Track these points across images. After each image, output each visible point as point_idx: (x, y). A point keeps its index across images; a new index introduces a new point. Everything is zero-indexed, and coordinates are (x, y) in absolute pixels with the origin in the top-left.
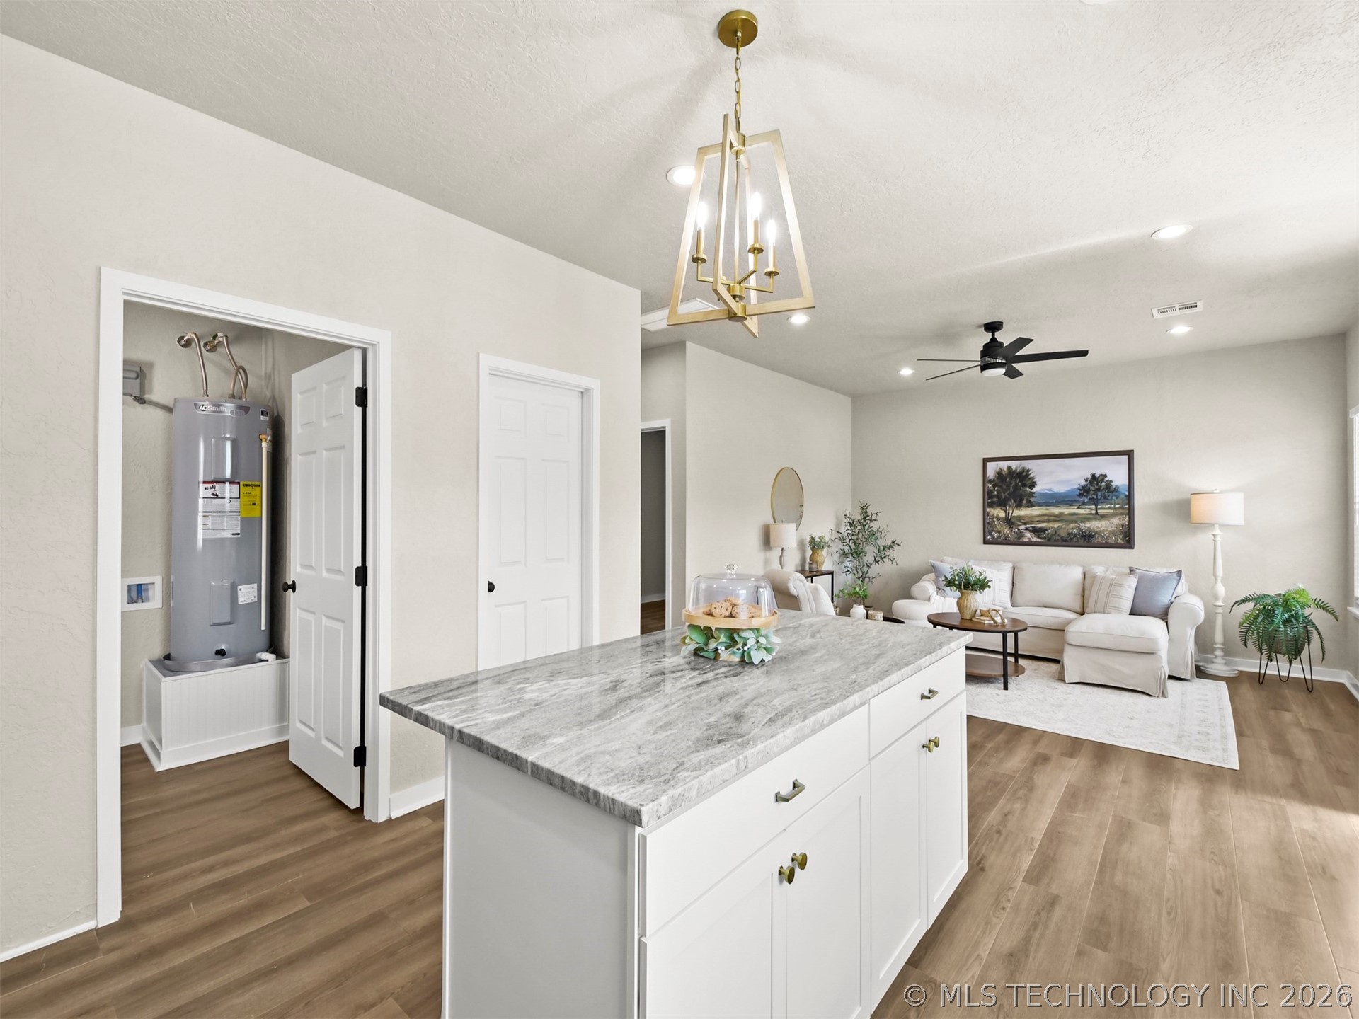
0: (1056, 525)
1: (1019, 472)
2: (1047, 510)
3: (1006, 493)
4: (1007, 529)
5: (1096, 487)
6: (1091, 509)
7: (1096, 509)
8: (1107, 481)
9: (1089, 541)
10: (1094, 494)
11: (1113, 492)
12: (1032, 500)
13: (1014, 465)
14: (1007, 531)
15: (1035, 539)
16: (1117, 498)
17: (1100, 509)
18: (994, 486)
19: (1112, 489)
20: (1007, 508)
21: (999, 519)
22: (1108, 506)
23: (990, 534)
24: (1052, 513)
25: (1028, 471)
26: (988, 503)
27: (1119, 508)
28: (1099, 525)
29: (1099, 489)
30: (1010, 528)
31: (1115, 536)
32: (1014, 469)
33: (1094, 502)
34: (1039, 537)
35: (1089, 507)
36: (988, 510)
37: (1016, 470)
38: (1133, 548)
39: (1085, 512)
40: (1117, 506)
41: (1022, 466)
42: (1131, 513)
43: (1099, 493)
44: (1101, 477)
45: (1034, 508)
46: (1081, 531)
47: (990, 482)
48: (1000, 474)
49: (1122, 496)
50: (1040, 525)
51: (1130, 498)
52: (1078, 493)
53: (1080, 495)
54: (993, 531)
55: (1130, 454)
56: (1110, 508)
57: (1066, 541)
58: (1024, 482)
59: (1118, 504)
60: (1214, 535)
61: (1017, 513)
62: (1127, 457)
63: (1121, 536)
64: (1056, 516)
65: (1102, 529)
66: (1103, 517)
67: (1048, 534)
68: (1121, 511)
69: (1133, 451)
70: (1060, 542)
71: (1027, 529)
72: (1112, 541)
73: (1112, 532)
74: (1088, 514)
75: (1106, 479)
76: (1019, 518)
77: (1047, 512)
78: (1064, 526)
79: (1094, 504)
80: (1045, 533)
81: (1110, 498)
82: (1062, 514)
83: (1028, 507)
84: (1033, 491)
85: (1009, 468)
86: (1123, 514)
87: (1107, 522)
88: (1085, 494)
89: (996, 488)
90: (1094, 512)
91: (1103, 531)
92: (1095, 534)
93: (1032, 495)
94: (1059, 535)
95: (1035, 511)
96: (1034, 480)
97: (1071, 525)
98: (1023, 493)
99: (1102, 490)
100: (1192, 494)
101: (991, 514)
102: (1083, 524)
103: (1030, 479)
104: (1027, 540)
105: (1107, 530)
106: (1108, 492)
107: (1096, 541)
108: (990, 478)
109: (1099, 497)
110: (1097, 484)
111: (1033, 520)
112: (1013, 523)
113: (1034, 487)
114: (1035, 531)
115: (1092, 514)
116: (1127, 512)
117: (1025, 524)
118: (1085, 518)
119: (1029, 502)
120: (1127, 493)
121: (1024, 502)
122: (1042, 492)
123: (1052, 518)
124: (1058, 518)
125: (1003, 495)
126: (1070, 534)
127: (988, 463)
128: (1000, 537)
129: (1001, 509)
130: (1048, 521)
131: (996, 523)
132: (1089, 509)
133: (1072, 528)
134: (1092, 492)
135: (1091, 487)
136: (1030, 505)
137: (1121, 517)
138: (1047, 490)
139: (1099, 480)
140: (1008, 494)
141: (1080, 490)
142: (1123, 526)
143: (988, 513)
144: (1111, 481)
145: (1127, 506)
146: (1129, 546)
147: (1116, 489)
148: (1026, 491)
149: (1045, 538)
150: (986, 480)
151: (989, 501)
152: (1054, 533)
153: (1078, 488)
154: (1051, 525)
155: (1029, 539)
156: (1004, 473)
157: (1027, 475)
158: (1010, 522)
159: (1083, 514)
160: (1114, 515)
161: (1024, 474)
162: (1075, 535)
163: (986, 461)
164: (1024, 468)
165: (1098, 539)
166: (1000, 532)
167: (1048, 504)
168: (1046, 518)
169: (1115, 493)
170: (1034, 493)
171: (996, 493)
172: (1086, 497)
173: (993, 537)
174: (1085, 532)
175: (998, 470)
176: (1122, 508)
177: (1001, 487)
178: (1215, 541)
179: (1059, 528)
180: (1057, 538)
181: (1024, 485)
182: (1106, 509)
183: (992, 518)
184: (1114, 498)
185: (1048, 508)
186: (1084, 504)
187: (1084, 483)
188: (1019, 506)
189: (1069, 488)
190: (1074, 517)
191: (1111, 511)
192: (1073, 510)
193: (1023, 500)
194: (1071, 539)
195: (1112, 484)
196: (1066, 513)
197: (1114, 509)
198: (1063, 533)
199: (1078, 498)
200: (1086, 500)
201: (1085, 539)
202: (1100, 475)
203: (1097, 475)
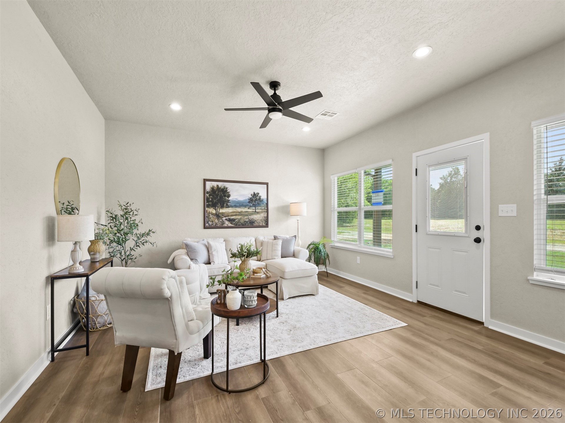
0: (239, 217)
1: (222, 189)
2: (235, 209)
3: (216, 200)
4: (216, 220)
5: (255, 199)
6: (253, 209)
7: (255, 209)
8: (259, 196)
9: (252, 225)
10: (254, 202)
11: (261, 201)
12: (229, 204)
13: (220, 184)
14: (216, 221)
15: (230, 225)
16: (263, 204)
17: (257, 209)
18: (210, 195)
19: (261, 200)
20: (217, 208)
21: (212, 214)
22: (259, 208)
23: (208, 223)
24: (237, 211)
25: (227, 188)
26: (207, 205)
27: (263, 209)
28: (256, 217)
29: (256, 200)
30: (218, 219)
31: (262, 222)
32: (220, 187)
33: (255, 206)
34: (232, 224)
35: (253, 208)
36: (207, 209)
37: (221, 187)
38: (268, 227)
39: (251, 211)
40: (263, 208)
41: (224, 185)
43: (256, 202)
44: (257, 194)
45: (229, 208)
46: (249, 220)
47: (208, 193)
48: (213, 188)
49: (265, 203)
50: (232, 217)
51: (267, 204)
52: (248, 201)
53: (249, 202)
54: (209, 221)
55: (267, 184)
56: (260, 209)
57: (243, 225)
58: (225, 194)
59: (263, 207)
60: (298, 220)
61: (222, 211)
62: (266, 185)
63: (264, 222)
64: (239, 213)
65: (257, 219)
66: (258, 213)
67: (236, 222)
68: (264, 210)
70: (241, 226)
71: (226, 219)
72: (261, 224)
73: (261, 220)
74: (252, 212)
75: (259, 195)
76: (223, 214)
77: (235, 210)
78: (242, 218)
79: (254, 207)
80: (234, 221)
81: (260, 204)
82: (242, 212)
83: (227, 208)
84: (229, 199)
85: (218, 186)
86: (265, 212)
87: (259, 215)
88: (251, 202)
89: (211, 197)
90: (254, 211)
91: (258, 220)
92: (255, 221)
93: (228, 201)
94: (240, 222)
95: (230, 210)
96: (230, 194)
97: (246, 217)
98: (224, 200)
99: (257, 200)
100: (290, 203)
101: (208, 211)
102: (250, 216)
103: (228, 192)
104: (226, 225)
105: (259, 219)
106: (260, 201)
107: (255, 225)
108: (208, 190)
109: (256, 204)
110: (256, 198)
111: (229, 214)
112: (219, 217)
113: (230, 197)
114: (230, 220)
115: (254, 212)
116: (266, 211)
117: (225, 217)
118: (251, 214)
119: (227, 205)
120: (266, 202)
121: (225, 205)
122: (233, 200)
123: (238, 213)
124: (240, 213)
125: (215, 201)
126: (245, 222)
127: (207, 182)
128: (213, 224)
129: (214, 208)
130: (236, 215)
131: (211, 216)
132: (252, 209)
133: (246, 218)
134: (254, 201)
135: (253, 199)
136: (228, 207)
137: (264, 213)
138: (235, 199)
139: (256, 195)
140: (217, 200)
141: (249, 200)
142: (265, 217)
143: (207, 211)
144: (261, 196)
145: (266, 208)
146: (267, 226)
147: (262, 200)
148: (226, 199)
149: (234, 224)
150: (206, 192)
151: (207, 204)
152: (238, 221)
153: (248, 199)
154: (237, 217)
155: (227, 225)
156: (215, 189)
157: (226, 191)
158: (218, 216)
159: (250, 212)
160: (262, 212)
161: (225, 190)
162: (247, 222)
163: (205, 181)
164: (225, 187)
165: (256, 224)
166: (213, 222)
167: (236, 206)
168: (235, 213)
169: (262, 202)
170: (229, 200)
171: (211, 199)
172: (252, 203)
173: (209, 225)
174: (251, 220)
175: (212, 186)
176: (264, 209)
177: (213, 196)
178: (298, 223)
179: (241, 219)
180: (240, 224)
181: (225, 196)
182: (259, 209)
183: (209, 214)
184: (262, 204)
185: (236, 208)
186: (251, 207)
187: (251, 196)
188: (222, 207)
189: (244, 199)
190: (247, 213)
191: (261, 210)
192: (246, 209)
193: (224, 204)
194: (245, 224)
195: (261, 197)
196: (243, 211)
197: (262, 209)
198: (242, 221)
199: (248, 204)
200: (252, 205)
201: (251, 224)
202: (257, 193)
203: (256, 193)
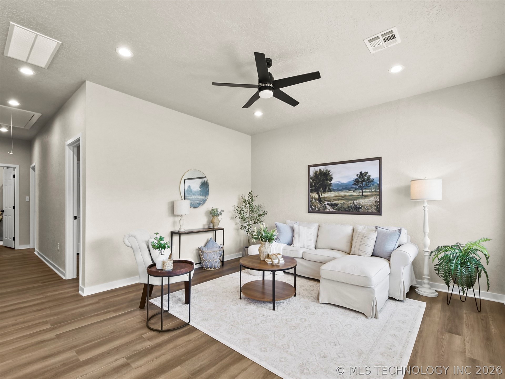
0: (342, 202)
1: (325, 172)
2: (338, 193)
3: (319, 184)
4: (319, 204)
5: (362, 179)
6: (360, 192)
7: (362, 192)
8: (368, 176)
9: (358, 211)
10: (361, 184)
11: (371, 182)
12: (331, 188)
13: (322, 168)
14: (319, 205)
15: (332, 210)
16: (373, 186)
17: (365, 192)
18: (313, 181)
19: (370, 180)
20: (319, 193)
21: (315, 199)
22: (368, 190)
23: (311, 207)
24: (340, 195)
25: (329, 171)
26: (310, 190)
27: (374, 191)
28: (364, 202)
29: (363, 181)
30: (320, 204)
31: (372, 208)
32: (322, 171)
33: (361, 188)
34: (334, 209)
35: (359, 191)
36: (310, 194)
37: (323, 171)
38: (381, 215)
39: (356, 194)
40: (373, 190)
41: (326, 169)
42: (380, 194)
43: (364, 183)
44: (365, 174)
45: (332, 192)
46: (354, 205)
47: (311, 178)
48: (316, 173)
49: (376, 184)
50: (334, 202)
51: (380, 185)
52: (353, 183)
53: (354, 184)
54: (312, 205)
55: (380, 159)
56: (369, 192)
57: (347, 211)
58: (327, 178)
59: (373, 189)
60: (424, 207)
61: (324, 195)
62: (378, 161)
63: (375, 208)
64: (342, 197)
65: (365, 204)
66: (366, 197)
67: (338, 207)
68: (375, 193)
69: (382, 157)
70: (344, 212)
71: (328, 204)
72: (370, 211)
73: (370, 205)
74: (359, 195)
75: (367, 175)
76: (325, 198)
77: (337, 194)
78: (346, 203)
79: (361, 189)
80: (337, 206)
81: (369, 186)
82: (345, 196)
83: (329, 192)
84: (331, 183)
85: (320, 170)
86: (376, 195)
87: (368, 200)
88: (357, 184)
89: (314, 182)
90: (361, 194)
91: (366, 205)
92: (361, 207)
93: (330, 185)
94: (344, 208)
95: (332, 194)
96: (332, 177)
97: (350, 202)
98: (327, 184)
99: (365, 181)
100: (411, 181)
101: (312, 196)
102: (356, 201)
103: (330, 175)
104: (328, 210)
105: (368, 205)
106: (368, 182)
107: (362, 211)
108: (311, 176)
109: (364, 185)
110: (363, 178)
111: (331, 199)
112: (322, 201)
113: (332, 180)
114: (332, 205)
115: (360, 195)
116: (378, 193)
117: (327, 201)
118: (356, 198)
119: (329, 189)
120: (378, 183)
121: (327, 189)
122: (335, 183)
123: (340, 198)
124: (343, 198)
125: (317, 185)
126: (349, 207)
127: (310, 168)
128: (315, 209)
129: (316, 193)
130: (338, 200)
131: (314, 201)
132: (358, 192)
133: (350, 203)
134: (360, 182)
135: (360, 180)
136: (330, 191)
137: (375, 196)
138: (338, 182)
139: (364, 175)
140: (319, 185)
141: (354, 181)
142: (376, 202)
143: (310, 196)
144: (370, 176)
145: (378, 190)
146: (379, 213)
147: (372, 181)
148: (328, 183)
149: (337, 209)
150: (309, 178)
151: (311, 189)
152: (341, 206)
153: (353, 180)
154: (340, 202)
155: (329, 210)
156: (317, 173)
157: (329, 174)
158: (320, 200)
159: (356, 195)
160: (371, 196)
161: (327, 173)
162: (352, 207)
163: (310, 166)
164: (327, 170)
165: (363, 210)
166: (315, 206)
167: (338, 190)
168: (337, 198)
169: (372, 183)
170: (332, 184)
171: (314, 184)
172: (357, 185)
173: (312, 209)
174: (357, 206)
175: (315, 172)
176: (376, 191)
177: (316, 181)
178: (424, 210)
179: (344, 204)
180: (343, 209)
181: (327, 180)
182: (367, 192)
183: (312, 199)
184: (371, 185)
185: (338, 192)
186: (356, 189)
187: (356, 177)
188: (324, 191)
189: (349, 181)
190: (351, 197)
191: (370, 193)
192: (351, 193)
193: (327, 188)
194: (350, 210)
195: (371, 177)
196: (347, 195)
197: (372, 192)
198: (345, 206)
199: (353, 186)
200: (357, 187)
201: (357, 210)
202: (364, 172)
203: (363, 172)
